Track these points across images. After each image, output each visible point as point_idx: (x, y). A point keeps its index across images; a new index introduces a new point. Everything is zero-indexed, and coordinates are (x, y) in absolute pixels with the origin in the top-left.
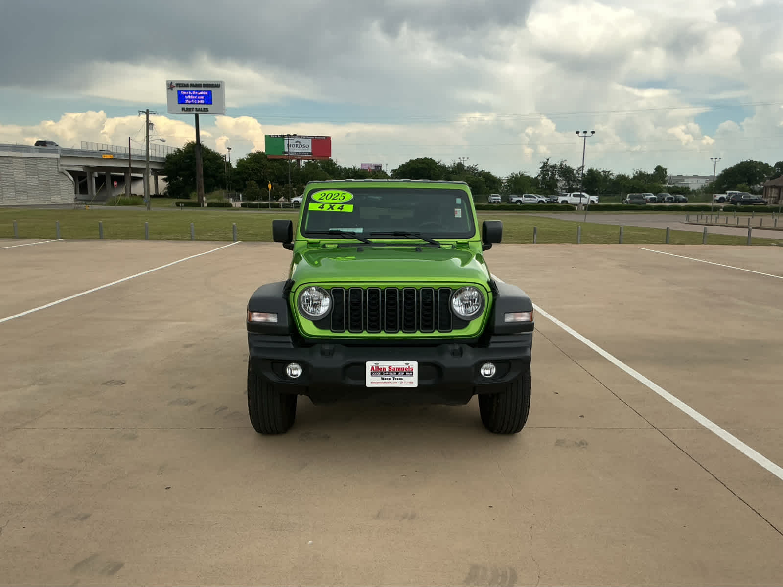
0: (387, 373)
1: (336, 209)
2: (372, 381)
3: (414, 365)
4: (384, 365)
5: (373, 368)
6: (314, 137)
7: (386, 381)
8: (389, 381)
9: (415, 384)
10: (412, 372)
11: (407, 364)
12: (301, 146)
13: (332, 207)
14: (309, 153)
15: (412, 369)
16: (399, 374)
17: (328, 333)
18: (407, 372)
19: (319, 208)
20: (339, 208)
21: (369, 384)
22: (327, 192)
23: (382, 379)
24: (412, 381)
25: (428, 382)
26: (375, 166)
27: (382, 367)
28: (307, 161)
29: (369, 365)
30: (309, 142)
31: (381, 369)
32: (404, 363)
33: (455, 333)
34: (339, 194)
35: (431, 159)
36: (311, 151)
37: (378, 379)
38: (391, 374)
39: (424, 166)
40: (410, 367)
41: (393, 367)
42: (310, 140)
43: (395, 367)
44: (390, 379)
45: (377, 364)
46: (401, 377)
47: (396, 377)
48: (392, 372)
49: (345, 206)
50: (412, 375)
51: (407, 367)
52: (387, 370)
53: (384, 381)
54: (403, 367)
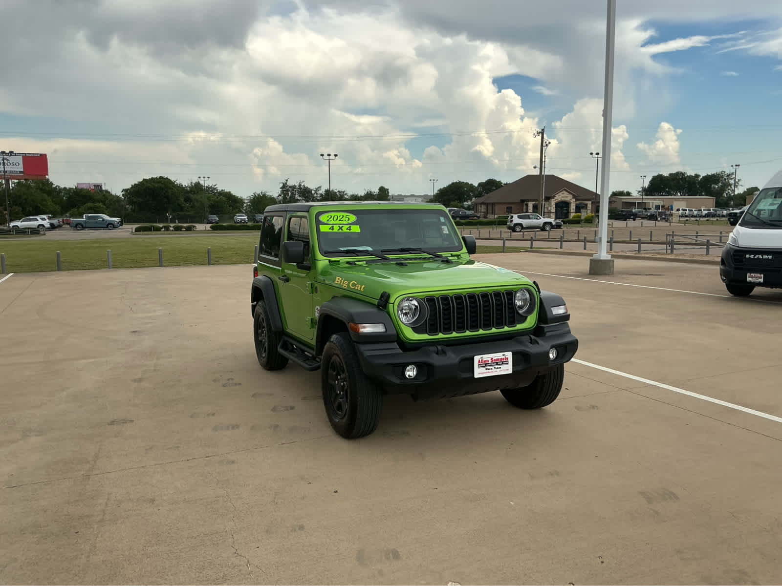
0: (489, 365)
1: (345, 229)
2: (479, 373)
3: (509, 355)
4: (487, 357)
5: (479, 361)
8: (491, 371)
9: (511, 372)
10: (508, 361)
11: (503, 355)
13: (341, 228)
15: (507, 358)
16: (499, 364)
17: (425, 337)
18: (504, 362)
19: (330, 229)
20: (347, 229)
21: (476, 376)
22: (333, 214)
23: (486, 369)
24: (507, 369)
25: (520, 368)
27: (486, 359)
29: (477, 359)
31: (485, 361)
32: (501, 354)
33: (519, 327)
34: (343, 216)
37: (483, 370)
41: (494, 358)
43: (496, 358)
44: (492, 369)
45: (482, 358)
46: (500, 367)
47: (496, 367)
48: (493, 363)
49: (352, 227)
50: (508, 363)
51: (504, 357)
52: (490, 362)
53: (488, 371)
54: (501, 357)
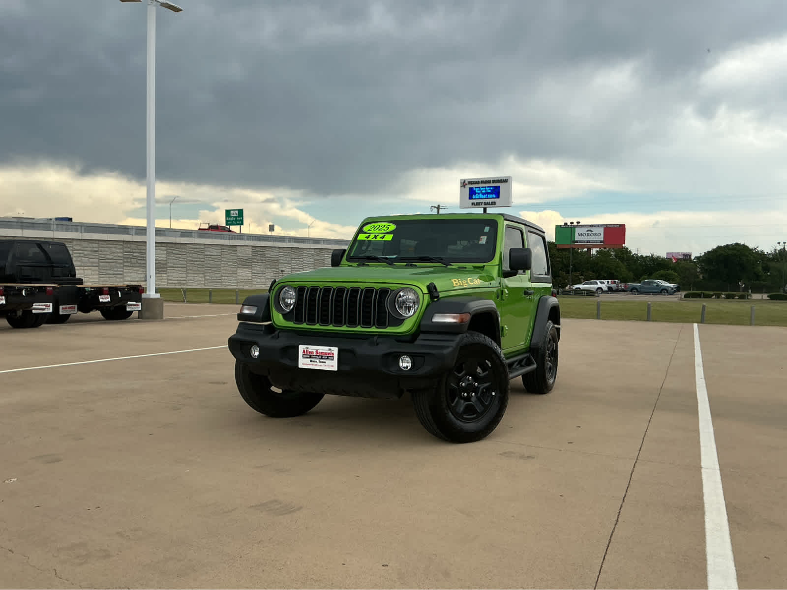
0: (314, 357)
1: (378, 238)
2: (304, 363)
3: (335, 350)
4: (313, 348)
5: (304, 351)
6: (607, 225)
7: (314, 363)
8: (315, 363)
9: (335, 368)
10: (333, 357)
11: (330, 350)
12: (592, 235)
13: (375, 237)
14: (601, 242)
15: (333, 354)
16: (323, 357)
17: (291, 324)
18: (329, 357)
19: (366, 237)
20: (381, 238)
21: (301, 366)
23: (311, 361)
24: (332, 365)
25: (346, 368)
26: (684, 255)
27: (311, 351)
28: (598, 249)
29: (302, 348)
30: (601, 230)
31: (310, 352)
32: (327, 348)
33: (390, 330)
35: (743, 245)
36: (602, 240)
37: (308, 361)
38: (317, 357)
39: (735, 252)
40: (332, 352)
41: (319, 351)
42: (603, 228)
43: (321, 351)
44: (316, 362)
45: (307, 348)
46: (325, 361)
47: (321, 361)
48: (318, 356)
49: (387, 235)
50: (333, 359)
51: (330, 352)
52: (315, 354)
53: (312, 363)
54: (326, 351)
